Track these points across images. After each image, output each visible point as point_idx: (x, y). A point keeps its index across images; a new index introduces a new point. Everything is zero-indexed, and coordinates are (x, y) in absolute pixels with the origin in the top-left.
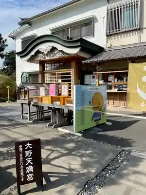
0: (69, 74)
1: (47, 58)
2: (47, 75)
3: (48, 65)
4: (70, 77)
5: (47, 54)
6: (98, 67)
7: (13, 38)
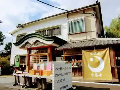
0: (46, 56)
1: (33, 47)
2: (31, 57)
3: (32, 51)
4: (47, 58)
5: (33, 44)
6: (64, 52)
7: (12, 35)
